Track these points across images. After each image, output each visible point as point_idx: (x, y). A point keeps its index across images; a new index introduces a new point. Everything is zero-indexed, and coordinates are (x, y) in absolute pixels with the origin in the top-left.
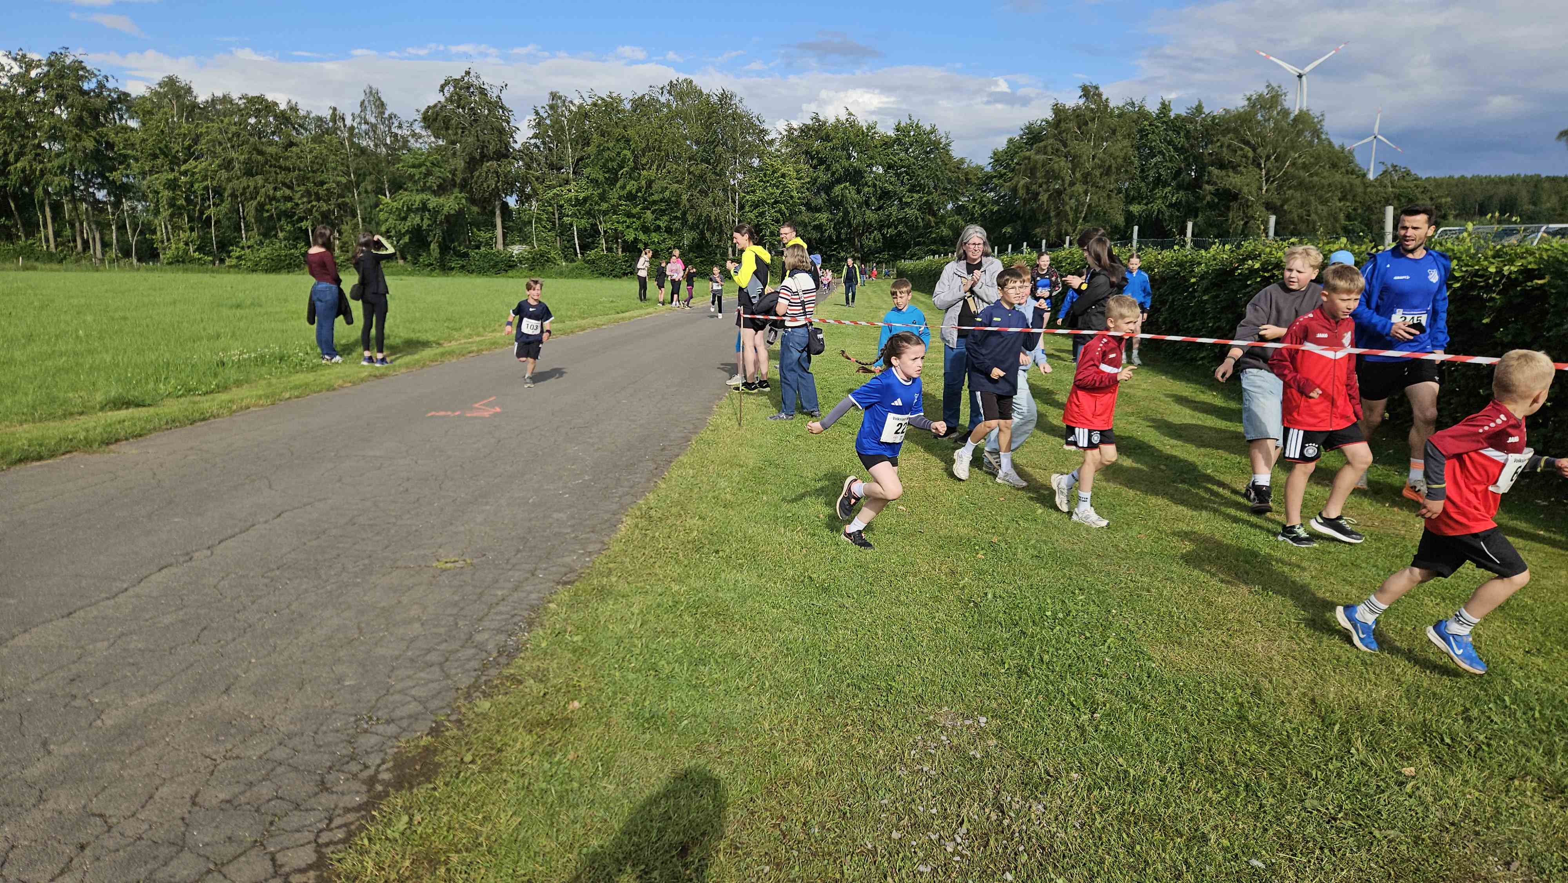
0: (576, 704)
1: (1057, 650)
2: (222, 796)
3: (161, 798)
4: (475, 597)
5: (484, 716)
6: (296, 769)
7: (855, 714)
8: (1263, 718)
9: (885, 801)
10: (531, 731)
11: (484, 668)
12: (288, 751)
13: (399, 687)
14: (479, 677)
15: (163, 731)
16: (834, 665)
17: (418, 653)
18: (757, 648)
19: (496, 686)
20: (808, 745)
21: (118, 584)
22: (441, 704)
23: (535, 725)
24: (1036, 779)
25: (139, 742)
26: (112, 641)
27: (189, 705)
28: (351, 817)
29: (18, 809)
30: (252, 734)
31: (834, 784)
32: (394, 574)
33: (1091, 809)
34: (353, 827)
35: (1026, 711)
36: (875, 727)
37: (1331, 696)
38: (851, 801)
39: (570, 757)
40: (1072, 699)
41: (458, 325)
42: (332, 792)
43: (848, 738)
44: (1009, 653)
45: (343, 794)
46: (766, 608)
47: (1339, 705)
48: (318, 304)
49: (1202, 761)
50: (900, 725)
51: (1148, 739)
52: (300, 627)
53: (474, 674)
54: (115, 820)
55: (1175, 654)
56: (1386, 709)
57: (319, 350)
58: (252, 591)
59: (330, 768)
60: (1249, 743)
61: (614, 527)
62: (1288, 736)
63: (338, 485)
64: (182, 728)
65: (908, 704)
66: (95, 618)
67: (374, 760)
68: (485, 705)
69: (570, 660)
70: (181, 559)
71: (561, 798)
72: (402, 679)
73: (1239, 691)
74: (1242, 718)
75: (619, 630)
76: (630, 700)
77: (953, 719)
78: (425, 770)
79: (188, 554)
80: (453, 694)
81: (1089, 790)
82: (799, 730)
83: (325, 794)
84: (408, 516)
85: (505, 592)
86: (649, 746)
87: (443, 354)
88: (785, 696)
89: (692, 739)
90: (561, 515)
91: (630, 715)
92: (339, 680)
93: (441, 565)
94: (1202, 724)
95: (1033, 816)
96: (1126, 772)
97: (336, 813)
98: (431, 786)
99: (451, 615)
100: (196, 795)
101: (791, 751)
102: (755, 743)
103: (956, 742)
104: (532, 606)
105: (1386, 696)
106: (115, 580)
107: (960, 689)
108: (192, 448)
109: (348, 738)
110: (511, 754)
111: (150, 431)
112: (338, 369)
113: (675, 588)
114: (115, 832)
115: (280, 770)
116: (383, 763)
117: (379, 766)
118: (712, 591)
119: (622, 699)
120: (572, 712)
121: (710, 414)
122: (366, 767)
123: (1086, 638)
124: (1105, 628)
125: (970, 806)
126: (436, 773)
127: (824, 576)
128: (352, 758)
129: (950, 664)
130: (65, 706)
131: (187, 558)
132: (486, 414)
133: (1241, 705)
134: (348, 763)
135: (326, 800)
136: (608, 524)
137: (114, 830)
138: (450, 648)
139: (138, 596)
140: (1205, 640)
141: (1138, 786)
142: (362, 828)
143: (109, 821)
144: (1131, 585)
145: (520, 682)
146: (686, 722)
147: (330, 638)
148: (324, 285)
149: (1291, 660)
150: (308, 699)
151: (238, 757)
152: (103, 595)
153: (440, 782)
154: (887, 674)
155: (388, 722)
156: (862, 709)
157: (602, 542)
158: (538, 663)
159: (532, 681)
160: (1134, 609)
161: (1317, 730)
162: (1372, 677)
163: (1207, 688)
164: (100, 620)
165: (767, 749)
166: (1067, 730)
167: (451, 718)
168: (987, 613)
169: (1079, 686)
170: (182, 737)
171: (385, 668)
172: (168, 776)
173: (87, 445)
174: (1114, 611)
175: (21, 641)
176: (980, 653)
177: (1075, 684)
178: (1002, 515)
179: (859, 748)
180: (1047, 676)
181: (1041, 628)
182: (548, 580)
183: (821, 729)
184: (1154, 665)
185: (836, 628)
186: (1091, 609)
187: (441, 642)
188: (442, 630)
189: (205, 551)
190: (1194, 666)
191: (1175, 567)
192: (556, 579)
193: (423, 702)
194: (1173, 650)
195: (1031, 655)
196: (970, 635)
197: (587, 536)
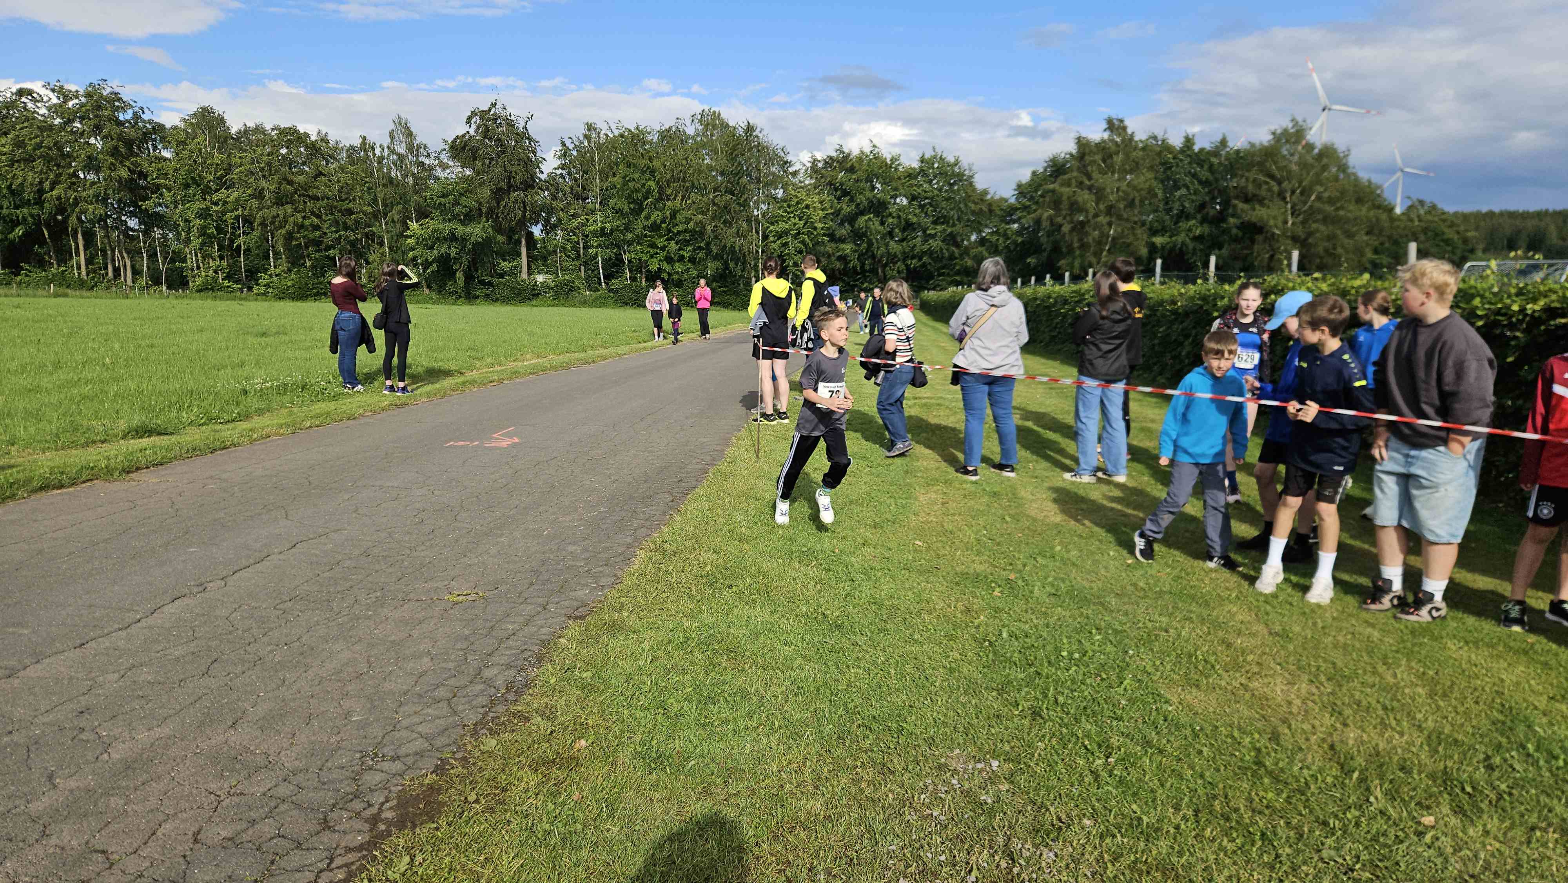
0: (583, 742)
1: (1072, 691)
2: (224, 834)
3: (164, 835)
4: (484, 632)
5: (490, 754)
6: (298, 806)
7: (865, 756)
8: (1281, 765)
9: (893, 847)
10: (537, 770)
11: (492, 703)
12: (292, 788)
13: (405, 723)
14: (486, 713)
15: (168, 766)
16: (845, 705)
17: (426, 688)
18: (767, 686)
19: (503, 723)
20: (817, 787)
21: (132, 615)
22: (447, 742)
23: (541, 765)
24: (1047, 826)
25: (145, 776)
26: (122, 673)
27: (195, 739)
28: (351, 857)
29: (21, 844)
30: (257, 770)
31: (842, 829)
32: (406, 606)
33: (1103, 857)
34: (354, 867)
35: (1040, 755)
36: (885, 770)
37: (1351, 742)
38: (858, 846)
39: (575, 798)
40: (1087, 742)
41: (480, 355)
42: (334, 831)
43: (856, 781)
44: (1023, 693)
45: (345, 832)
46: (778, 645)
47: (1359, 751)
48: (341, 333)
49: (1217, 807)
50: (910, 767)
51: (1162, 785)
52: (309, 661)
53: (482, 710)
54: (116, 857)
55: (1193, 696)
56: (1408, 756)
57: (341, 379)
58: (263, 623)
59: (334, 806)
60: (1265, 791)
61: (628, 561)
62: (1306, 783)
63: (354, 515)
64: (188, 762)
65: (919, 746)
66: (106, 649)
67: (378, 798)
68: (491, 743)
69: (578, 698)
70: (195, 590)
71: (564, 840)
72: (409, 715)
73: (1257, 736)
74: (1259, 763)
75: (627, 666)
76: (638, 738)
77: (965, 763)
78: (428, 809)
79: (202, 585)
80: (460, 731)
81: (1102, 837)
82: (808, 772)
83: (327, 832)
84: (423, 547)
85: (516, 626)
86: (655, 787)
87: (464, 384)
88: (795, 737)
89: (699, 780)
90: (573, 548)
91: (636, 755)
92: (348, 715)
93: (452, 598)
94: (1218, 770)
95: (1044, 864)
96: (1139, 819)
97: (338, 852)
98: (435, 825)
99: (461, 649)
100: (199, 832)
101: (799, 795)
102: (763, 785)
103: (967, 786)
104: (543, 641)
105: (1406, 743)
106: (129, 611)
107: (972, 732)
108: (211, 477)
109: (353, 775)
110: (515, 793)
111: (170, 460)
112: (360, 398)
114: (116, 870)
115: (283, 807)
116: (387, 801)
117: (383, 804)
118: (723, 628)
119: (629, 738)
120: (579, 751)
121: (727, 446)
122: (370, 805)
123: (1103, 680)
124: (1122, 670)
125: (980, 853)
126: (440, 813)
127: (837, 613)
128: (356, 796)
129: (964, 705)
130: (73, 740)
131: (201, 589)
132: (503, 444)
133: (1259, 750)
134: (352, 800)
135: (327, 838)
136: (622, 557)
137: (114, 867)
138: (458, 684)
139: (150, 628)
140: (1223, 683)
141: (1152, 833)
142: (361, 869)
143: (111, 857)
144: (1150, 625)
145: (527, 719)
146: (693, 762)
147: (340, 672)
148: (347, 314)
149: (1310, 704)
150: (314, 734)
151: (241, 794)
152: (116, 626)
153: (443, 822)
154: (899, 716)
155: (394, 759)
156: (872, 751)
157: (615, 576)
158: (546, 700)
159: (539, 719)
160: (1151, 650)
161: (1338, 777)
162: (1394, 723)
163: (1224, 732)
164: (111, 651)
165: (774, 791)
166: (1081, 775)
167: (457, 756)
168: (1002, 652)
169: (1094, 729)
170: (188, 772)
171: (393, 703)
172: (172, 812)
173: (108, 474)
174: (1131, 652)
175: (33, 672)
176: (994, 693)
177: (1089, 727)
178: (1019, 552)
179: (868, 791)
180: (1061, 719)
181: (1057, 669)
182: (560, 615)
183: (830, 771)
184: (1170, 708)
185: (848, 667)
186: (1108, 650)
187: (450, 677)
188: (451, 665)
189: (219, 582)
190: (1211, 710)
191: (1194, 607)
192: (568, 614)
193: (427, 738)
194: (1191, 692)
195: (1046, 696)
196: (985, 675)
197: (601, 569)
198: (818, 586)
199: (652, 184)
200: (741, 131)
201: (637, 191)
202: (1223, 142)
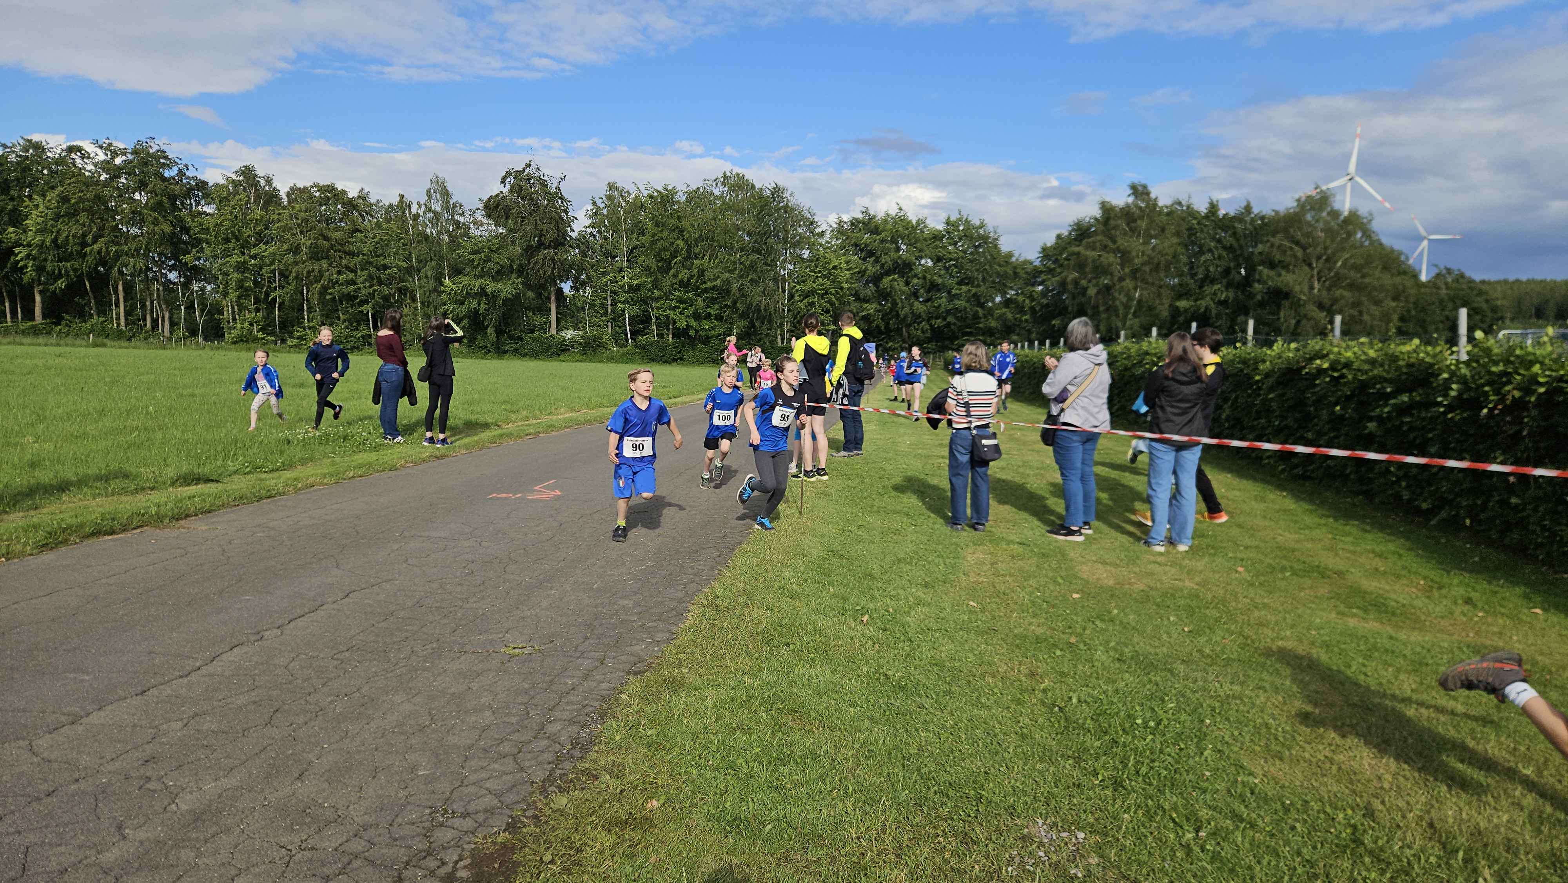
0: (655, 803)
1: (1153, 761)
4: (545, 686)
5: (562, 812)
6: (372, 863)
7: (945, 824)
10: (610, 831)
11: (558, 761)
12: (364, 843)
13: (473, 778)
14: (553, 770)
15: (237, 818)
16: (919, 770)
17: (490, 743)
18: (837, 749)
19: (572, 781)
20: (898, 856)
21: (191, 661)
22: (516, 798)
23: (614, 825)
25: (215, 829)
26: (186, 721)
27: (262, 790)
30: (328, 824)
32: (463, 658)
35: (1127, 828)
36: (966, 839)
37: (1450, 820)
39: (652, 860)
40: (1174, 815)
41: (514, 408)
43: (939, 851)
44: (1101, 762)
46: (843, 706)
47: (1460, 830)
48: (384, 384)
50: (994, 838)
51: (1259, 862)
52: (370, 712)
53: (549, 767)
55: (1276, 768)
56: (1511, 836)
57: (382, 431)
58: (322, 672)
59: (407, 863)
61: (681, 615)
62: (1409, 863)
63: (405, 565)
64: (256, 815)
65: (999, 815)
66: (168, 696)
67: (451, 856)
68: (562, 801)
69: (645, 756)
70: (252, 638)
73: (1349, 812)
74: (1357, 841)
75: (693, 724)
76: (710, 800)
77: (1049, 834)
78: (503, 869)
79: (259, 633)
80: (527, 788)
82: (888, 840)
84: (475, 599)
85: (575, 681)
86: (732, 851)
87: (501, 436)
88: (870, 802)
89: (777, 845)
90: (625, 602)
91: (709, 818)
92: (414, 769)
93: (509, 651)
94: (1315, 848)
99: (522, 704)
102: (843, 852)
103: (1054, 859)
104: (603, 697)
105: (1508, 821)
106: (188, 658)
107: (1054, 802)
108: (259, 526)
109: (424, 832)
110: (590, 855)
111: (219, 508)
113: (748, 682)
115: (357, 863)
116: (461, 860)
117: (456, 862)
118: (784, 686)
119: (702, 799)
120: (651, 811)
122: (444, 863)
123: (1181, 749)
124: (1201, 741)
126: (516, 872)
127: (900, 674)
128: (429, 853)
129: (1040, 772)
130: (140, 788)
131: (258, 637)
132: (546, 497)
133: (1355, 827)
134: (425, 857)
136: (674, 612)
138: (522, 739)
139: (210, 675)
140: (1307, 755)
144: (1223, 693)
145: (596, 778)
146: (769, 827)
147: (403, 724)
148: (390, 366)
150: (382, 788)
151: (313, 848)
152: (177, 674)
154: (975, 782)
155: (464, 815)
156: (952, 819)
157: (670, 631)
158: (613, 758)
159: (608, 777)
160: (1227, 719)
161: (1439, 857)
163: (1316, 808)
164: (173, 699)
165: (855, 859)
166: (1172, 849)
167: (527, 814)
168: (1074, 719)
169: (1181, 802)
170: (257, 825)
171: (458, 757)
172: (244, 866)
173: (158, 520)
174: (1208, 721)
175: (96, 718)
176: (1071, 762)
177: (1175, 798)
178: (1077, 614)
179: (954, 861)
180: (1144, 789)
181: (1134, 737)
182: (618, 670)
183: (910, 840)
184: (1256, 781)
185: (917, 730)
186: (1182, 719)
187: (514, 732)
188: (514, 720)
189: (275, 631)
190: (1298, 783)
191: (1265, 676)
192: (627, 669)
193: (498, 795)
194: (1274, 765)
195: (1125, 766)
196: (1059, 743)
197: (655, 624)
198: (877, 646)
199: (680, 243)
200: (768, 193)
201: (665, 249)
202: (1248, 208)
